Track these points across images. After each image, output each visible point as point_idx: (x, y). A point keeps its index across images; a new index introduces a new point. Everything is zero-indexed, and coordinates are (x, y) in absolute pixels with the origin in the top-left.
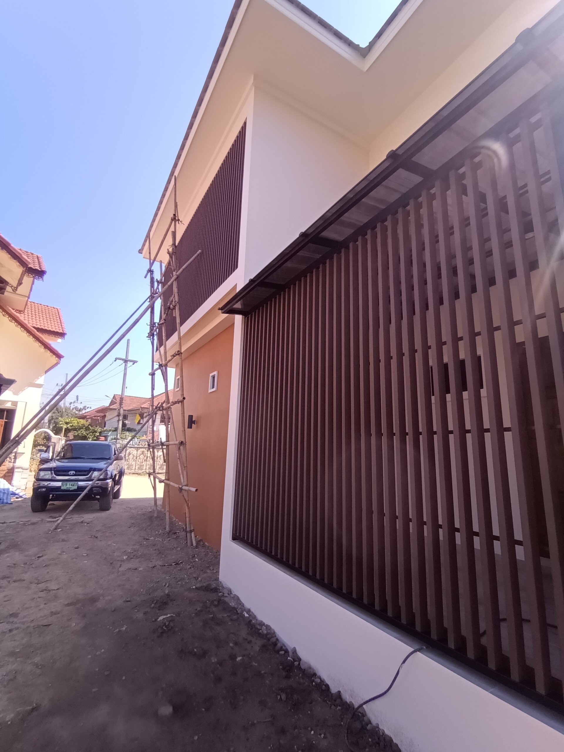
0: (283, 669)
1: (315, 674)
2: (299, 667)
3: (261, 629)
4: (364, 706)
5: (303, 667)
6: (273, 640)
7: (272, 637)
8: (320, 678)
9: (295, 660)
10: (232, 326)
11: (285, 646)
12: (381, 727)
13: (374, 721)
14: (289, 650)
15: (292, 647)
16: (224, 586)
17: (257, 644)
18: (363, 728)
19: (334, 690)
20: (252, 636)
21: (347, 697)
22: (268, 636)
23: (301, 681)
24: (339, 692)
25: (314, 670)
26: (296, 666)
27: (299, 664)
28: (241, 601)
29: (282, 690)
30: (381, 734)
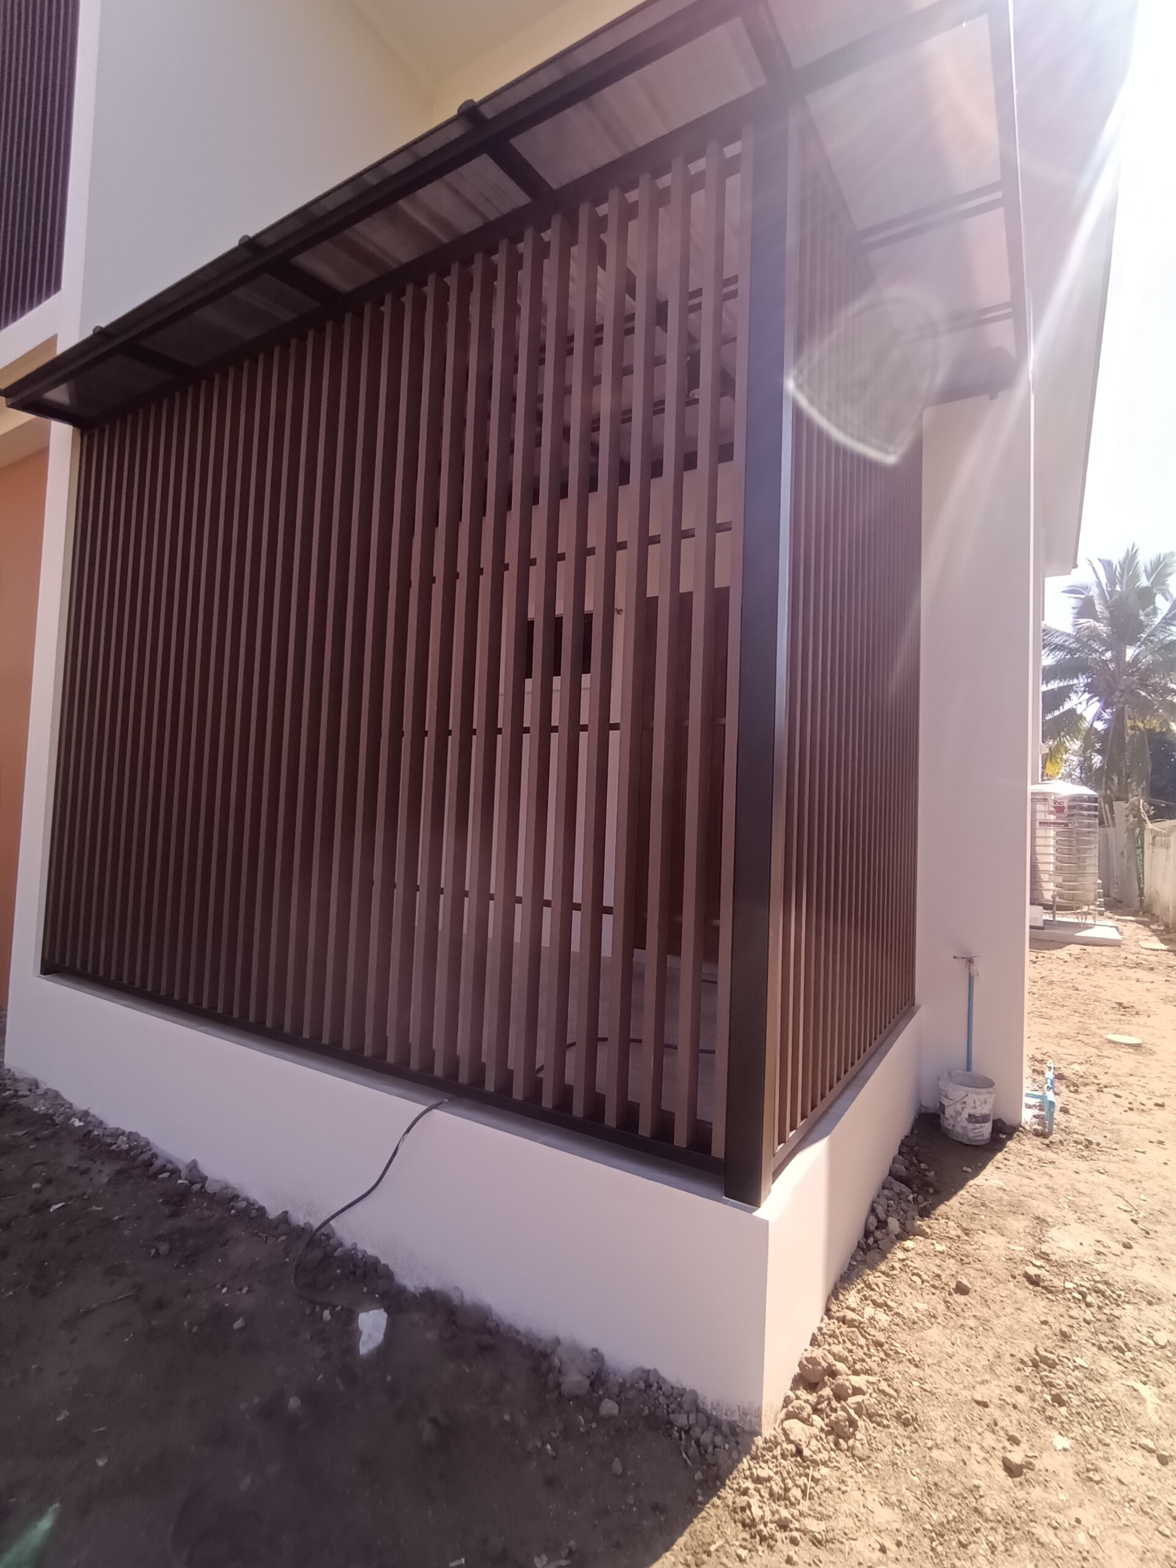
0: (166, 1203)
1: (236, 1197)
2: (202, 1192)
3: (115, 1143)
4: (332, 1222)
5: (210, 1188)
6: (145, 1156)
7: (142, 1153)
8: (246, 1199)
9: (192, 1183)
10: (42, 454)
11: (171, 1163)
12: (360, 1247)
13: (348, 1243)
14: (181, 1167)
15: (188, 1161)
16: (18, 1075)
17: (104, 1172)
18: (327, 1258)
19: (273, 1213)
20: (92, 1160)
21: (299, 1218)
22: (132, 1153)
23: (206, 1213)
24: (286, 1213)
25: (234, 1189)
26: (196, 1192)
27: (203, 1187)
28: (63, 1099)
29: (161, 1238)
30: (360, 1256)
